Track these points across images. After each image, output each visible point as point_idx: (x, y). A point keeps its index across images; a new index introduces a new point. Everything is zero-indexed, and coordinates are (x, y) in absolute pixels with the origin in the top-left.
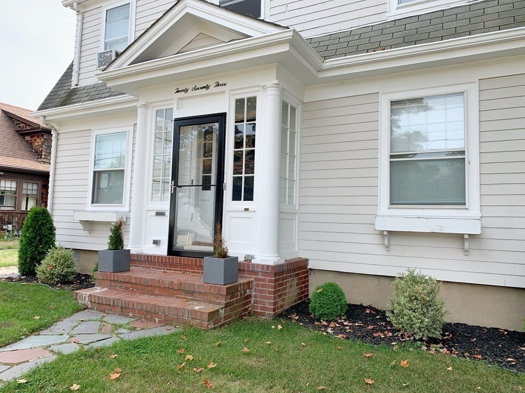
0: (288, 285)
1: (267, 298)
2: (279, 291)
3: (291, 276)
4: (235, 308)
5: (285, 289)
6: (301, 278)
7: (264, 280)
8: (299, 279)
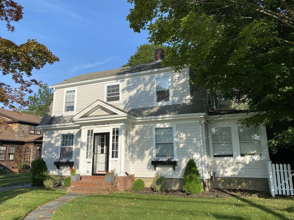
0: (128, 182)
1: (122, 186)
2: (125, 184)
3: (129, 180)
4: (113, 188)
5: (127, 183)
6: (132, 180)
7: (121, 181)
8: (131, 181)
